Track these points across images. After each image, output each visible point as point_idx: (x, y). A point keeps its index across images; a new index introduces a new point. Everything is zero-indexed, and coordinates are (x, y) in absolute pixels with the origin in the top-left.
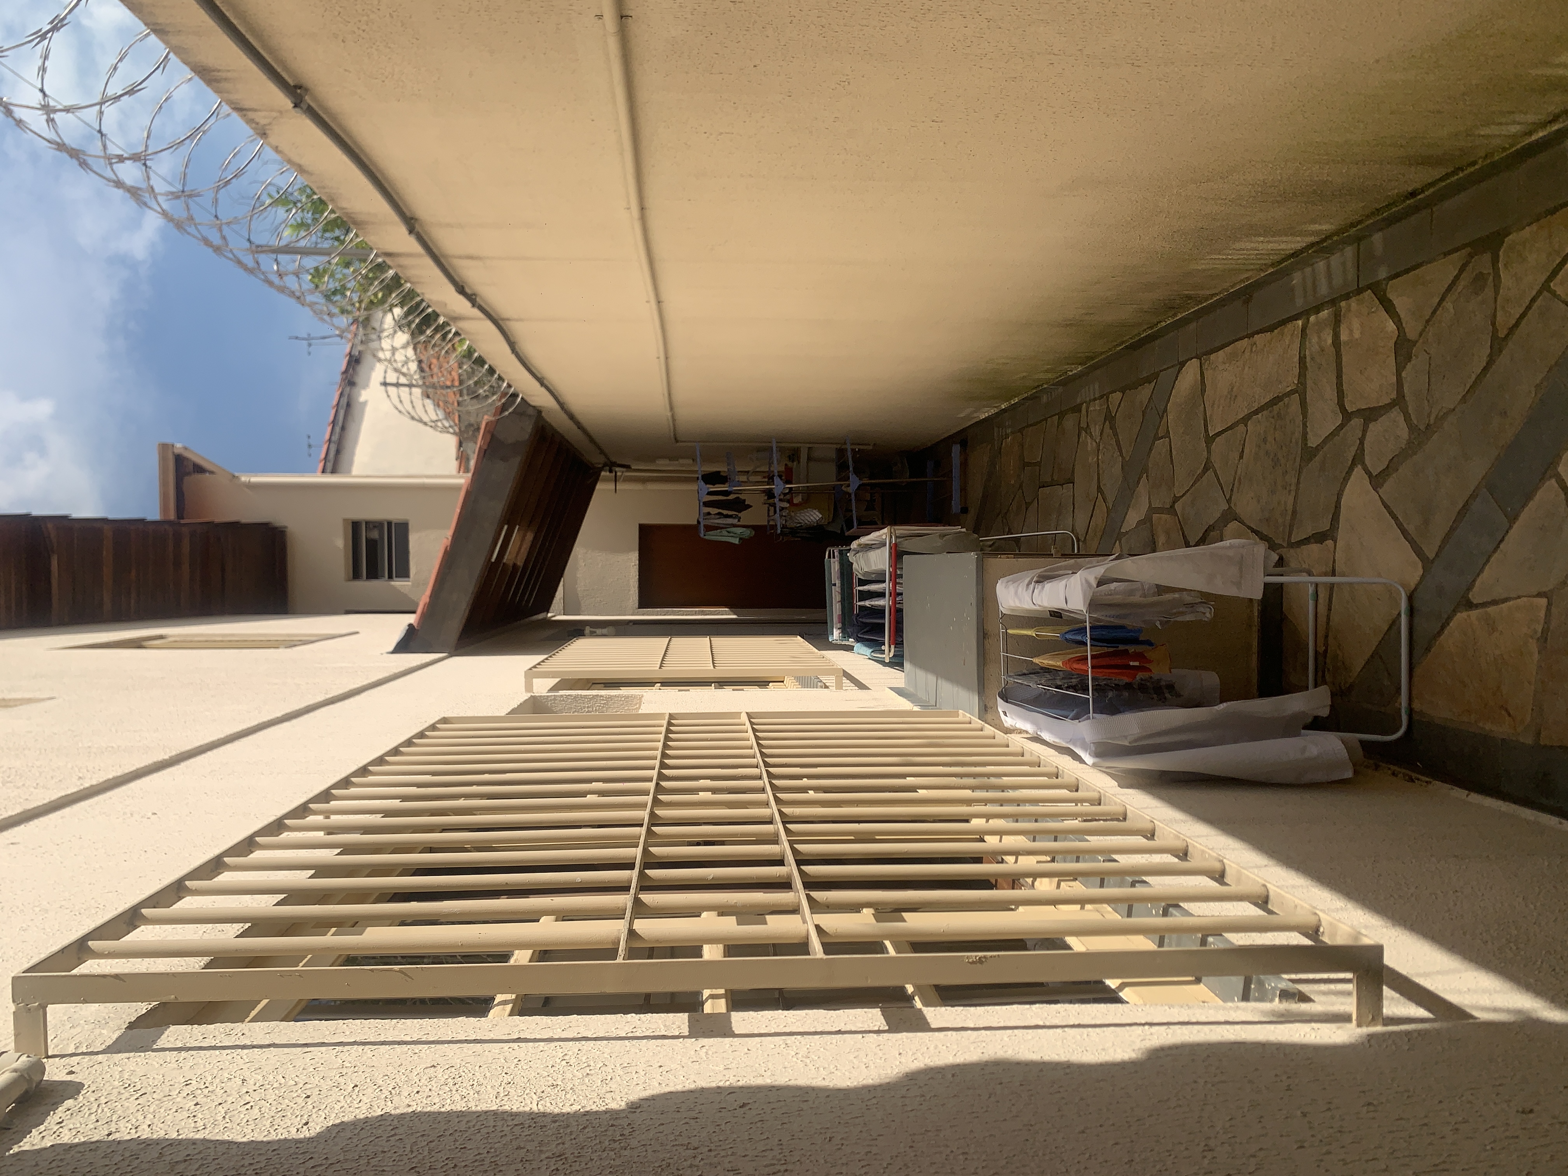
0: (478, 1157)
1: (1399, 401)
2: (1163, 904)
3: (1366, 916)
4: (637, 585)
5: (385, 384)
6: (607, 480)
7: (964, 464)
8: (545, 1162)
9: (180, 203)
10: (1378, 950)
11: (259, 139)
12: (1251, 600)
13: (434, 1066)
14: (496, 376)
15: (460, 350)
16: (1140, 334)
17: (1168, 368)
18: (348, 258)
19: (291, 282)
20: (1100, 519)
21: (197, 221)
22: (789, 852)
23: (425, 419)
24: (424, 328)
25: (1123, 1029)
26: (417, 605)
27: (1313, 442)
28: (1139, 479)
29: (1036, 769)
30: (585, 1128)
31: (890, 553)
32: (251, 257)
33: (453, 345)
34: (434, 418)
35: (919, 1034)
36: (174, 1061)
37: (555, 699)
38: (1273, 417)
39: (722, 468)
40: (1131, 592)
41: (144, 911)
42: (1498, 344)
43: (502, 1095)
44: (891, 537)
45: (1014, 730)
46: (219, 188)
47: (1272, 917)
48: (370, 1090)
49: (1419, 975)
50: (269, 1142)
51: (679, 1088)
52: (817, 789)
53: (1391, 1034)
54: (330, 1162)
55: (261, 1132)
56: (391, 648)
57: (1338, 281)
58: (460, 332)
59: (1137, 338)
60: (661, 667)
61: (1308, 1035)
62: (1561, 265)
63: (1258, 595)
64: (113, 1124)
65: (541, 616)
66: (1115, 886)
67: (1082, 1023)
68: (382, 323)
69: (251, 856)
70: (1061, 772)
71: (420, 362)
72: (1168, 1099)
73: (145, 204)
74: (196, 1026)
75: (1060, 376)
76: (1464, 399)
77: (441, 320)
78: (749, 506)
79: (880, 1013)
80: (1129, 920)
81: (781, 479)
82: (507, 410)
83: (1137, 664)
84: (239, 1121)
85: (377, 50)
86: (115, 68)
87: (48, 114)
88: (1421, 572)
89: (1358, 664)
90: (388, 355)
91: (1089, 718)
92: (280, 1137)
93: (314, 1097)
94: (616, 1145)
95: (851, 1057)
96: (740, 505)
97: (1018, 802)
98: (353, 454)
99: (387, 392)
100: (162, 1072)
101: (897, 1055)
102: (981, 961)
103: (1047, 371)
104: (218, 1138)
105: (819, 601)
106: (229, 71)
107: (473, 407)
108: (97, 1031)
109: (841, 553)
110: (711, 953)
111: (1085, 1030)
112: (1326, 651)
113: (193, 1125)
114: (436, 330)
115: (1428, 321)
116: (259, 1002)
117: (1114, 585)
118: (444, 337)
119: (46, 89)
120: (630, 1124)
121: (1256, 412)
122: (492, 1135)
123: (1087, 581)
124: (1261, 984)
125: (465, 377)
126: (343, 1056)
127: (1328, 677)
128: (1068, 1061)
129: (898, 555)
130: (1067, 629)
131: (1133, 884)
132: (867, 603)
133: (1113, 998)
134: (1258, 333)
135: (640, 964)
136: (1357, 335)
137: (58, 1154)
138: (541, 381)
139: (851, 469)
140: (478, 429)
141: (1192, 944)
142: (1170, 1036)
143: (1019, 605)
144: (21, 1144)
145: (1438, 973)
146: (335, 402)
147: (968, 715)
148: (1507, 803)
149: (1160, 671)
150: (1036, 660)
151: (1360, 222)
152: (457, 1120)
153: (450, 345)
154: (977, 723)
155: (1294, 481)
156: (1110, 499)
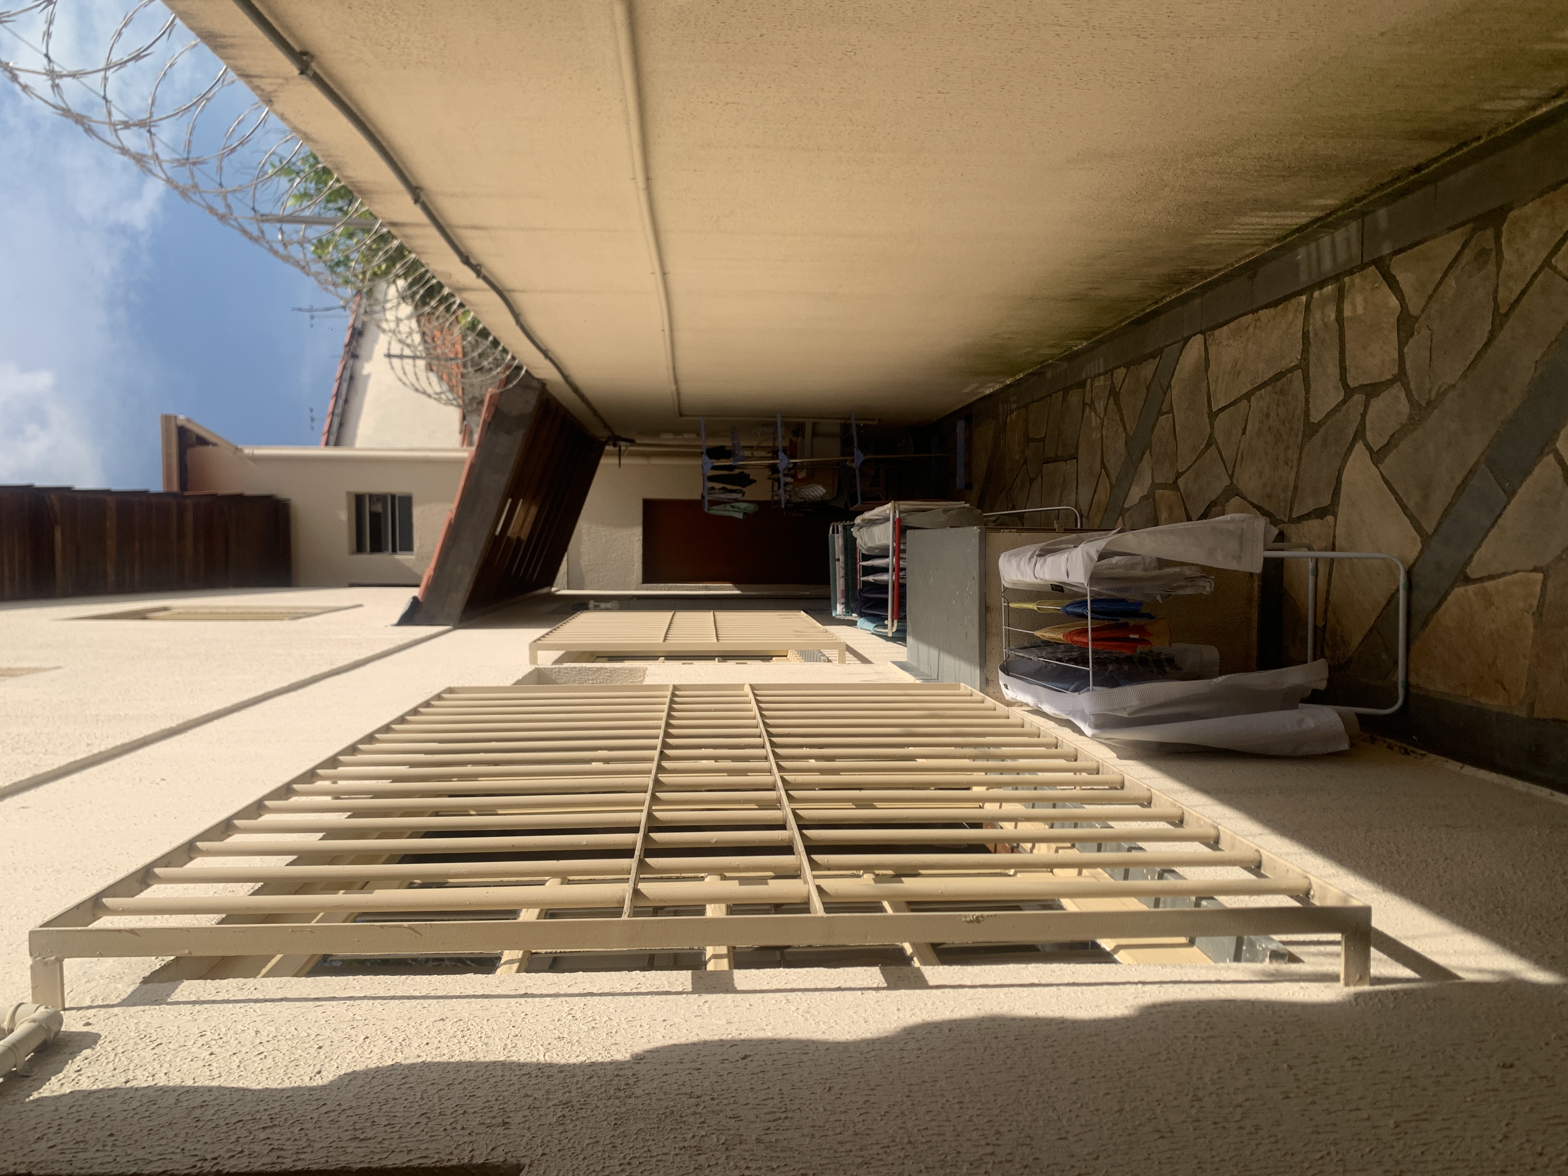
0: (487, 1104)
1: (1401, 377)
2: (1158, 869)
3: (1357, 883)
4: (641, 561)
5: (389, 356)
6: (611, 454)
7: (969, 440)
8: (552, 1109)
9: (185, 171)
10: (1366, 912)
11: (264, 106)
12: (1251, 574)
13: (442, 1019)
14: (500, 348)
15: (463, 322)
16: (1144, 309)
17: (1172, 344)
18: (351, 228)
19: (295, 251)
20: (1103, 495)
21: (202, 188)
22: (791, 817)
23: (429, 391)
24: (428, 300)
25: (1117, 987)
26: (421, 578)
27: (1315, 418)
28: (1143, 455)
29: (1035, 740)
30: (590, 1078)
31: (894, 528)
32: (255, 226)
33: (457, 317)
34: (438, 390)
35: (918, 991)
36: (188, 1014)
37: (559, 672)
38: (1276, 393)
39: (727, 443)
40: (1133, 566)
41: (157, 870)
42: (1500, 319)
43: (509, 1046)
44: (895, 512)
45: (1015, 703)
46: (222, 157)
47: (1262, 881)
48: (380, 1042)
49: (1406, 938)
50: (283, 1090)
51: (683, 1041)
52: (818, 758)
53: (1377, 993)
54: (343, 1108)
55: (275, 1080)
56: (396, 620)
57: (1342, 256)
58: (465, 303)
59: (1142, 313)
60: (665, 640)
61: (1297, 994)
62: (1562, 241)
63: (1258, 568)
64: (130, 1072)
65: (545, 590)
66: (1111, 851)
67: (1076, 981)
68: (386, 294)
69: (260, 819)
70: (1060, 742)
71: (424, 334)
72: (1159, 1053)
73: (150, 171)
74: (209, 981)
75: (1065, 351)
76: (1464, 376)
77: (446, 291)
78: (754, 481)
79: (879, 971)
80: (1126, 882)
81: (785, 454)
82: (511, 382)
83: (1137, 636)
84: (253, 1070)
85: (383, 16)
86: (120, 34)
87: (53, 79)
88: (1420, 546)
89: (1356, 639)
90: (392, 325)
91: (1089, 690)
92: (293, 1085)
93: (327, 1048)
94: (622, 1094)
95: (851, 1012)
96: (744, 480)
97: (1018, 771)
98: (356, 426)
99: (391, 364)
100: (176, 1024)
101: (896, 1011)
102: (978, 920)
103: (1052, 346)
104: (233, 1085)
105: (824, 578)
106: (234, 37)
107: (477, 379)
108: (112, 986)
109: (845, 528)
110: (713, 911)
111: (1079, 989)
112: (1325, 626)
113: (208, 1073)
114: (441, 302)
115: (1430, 297)
116: (273, 956)
117: (1115, 560)
118: (448, 309)
119: (51, 55)
120: (634, 1074)
121: (1259, 388)
122: (500, 1084)
123: (1088, 554)
124: (1252, 945)
125: (468, 349)
126: (355, 1010)
127: (1327, 652)
128: (1062, 1017)
129: (901, 530)
130: (1067, 602)
131: (1130, 850)
132: (871, 578)
133: (1106, 957)
134: (1262, 308)
135: (645, 921)
136: (1360, 310)
137: (77, 1100)
138: (545, 353)
139: (856, 444)
140: (481, 402)
141: (1187, 905)
142: (1162, 994)
143: (1020, 578)
144: (41, 1090)
145: (1426, 936)
146: (338, 375)
147: (970, 688)
148: (1500, 775)
149: (1160, 645)
150: (1038, 633)
151: (1364, 197)
152: (465, 1070)
153: (453, 317)
154: (978, 695)
155: (1296, 456)
156: (1114, 474)
